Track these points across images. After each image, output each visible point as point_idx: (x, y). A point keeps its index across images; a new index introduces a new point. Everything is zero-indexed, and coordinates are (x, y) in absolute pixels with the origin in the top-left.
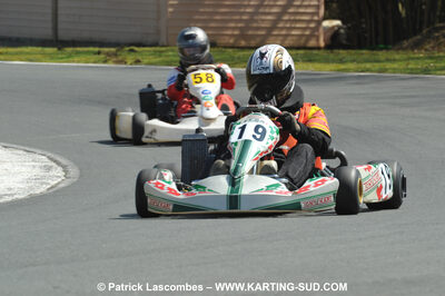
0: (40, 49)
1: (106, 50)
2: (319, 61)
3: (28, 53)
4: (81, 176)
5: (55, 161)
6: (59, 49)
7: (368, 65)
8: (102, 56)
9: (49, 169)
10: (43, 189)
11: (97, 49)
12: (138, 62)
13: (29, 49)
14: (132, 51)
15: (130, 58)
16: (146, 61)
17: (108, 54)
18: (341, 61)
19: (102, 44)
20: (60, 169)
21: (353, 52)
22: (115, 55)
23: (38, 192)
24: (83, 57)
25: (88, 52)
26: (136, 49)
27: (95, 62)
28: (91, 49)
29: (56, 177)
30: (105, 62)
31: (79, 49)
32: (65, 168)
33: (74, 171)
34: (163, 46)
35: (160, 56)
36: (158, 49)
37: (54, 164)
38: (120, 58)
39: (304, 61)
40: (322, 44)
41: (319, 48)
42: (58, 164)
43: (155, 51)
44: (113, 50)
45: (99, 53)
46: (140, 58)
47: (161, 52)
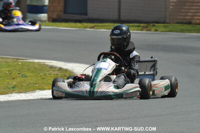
1: (142, 25)
3: (108, 26)
8: (140, 28)
11: (138, 25)
12: (156, 30)
13: (108, 24)
14: (154, 25)
15: (153, 29)
16: (160, 30)
17: (143, 27)
19: (140, 22)
22: (146, 27)
24: (132, 28)
25: (134, 26)
26: (156, 24)
27: (137, 30)
28: (135, 24)
30: (142, 30)
31: (130, 24)
34: (168, 23)
35: (166, 28)
36: (165, 24)
38: (148, 28)
43: (164, 26)
44: (145, 25)
45: (139, 26)
46: (157, 28)
47: (167, 26)
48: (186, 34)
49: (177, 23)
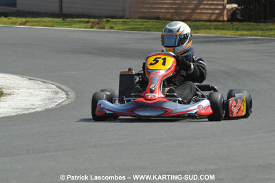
0: (51, 19)
1: (93, 20)
2: (224, 29)
3: (46, 22)
4: (77, 98)
5: (61, 88)
6: (63, 19)
7: (255, 32)
8: (90, 25)
9: (57, 93)
10: (53, 105)
11: (86, 20)
12: (112, 28)
13: (45, 19)
14: (108, 21)
15: (108, 26)
16: (117, 28)
17: (94, 23)
18: (237, 29)
19: (90, 17)
20: (64, 93)
21: (245, 23)
22: (98, 24)
23: (50, 107)
24: (78, 25)
25: (81, 22)
26: (111, 20)
27: (85, 28)
28: (83, 19)
29: (61, 98)
30: (92, 28)
31: (75, 19)
32: (67, 93)
33: (72, 95)
34: (127, 18)
35: (126, 25)
36: (124, 20)
37: (60, 90)
38: (101, 26)
39: (215, 29)
40: (226, 19)
41: (223, 21)
42: (63, 90)
44: (96, 20)
45: (88, 22)
46: (112, 25)
47: (126, 22)
48: (153, 33)
49: (140, 18)
